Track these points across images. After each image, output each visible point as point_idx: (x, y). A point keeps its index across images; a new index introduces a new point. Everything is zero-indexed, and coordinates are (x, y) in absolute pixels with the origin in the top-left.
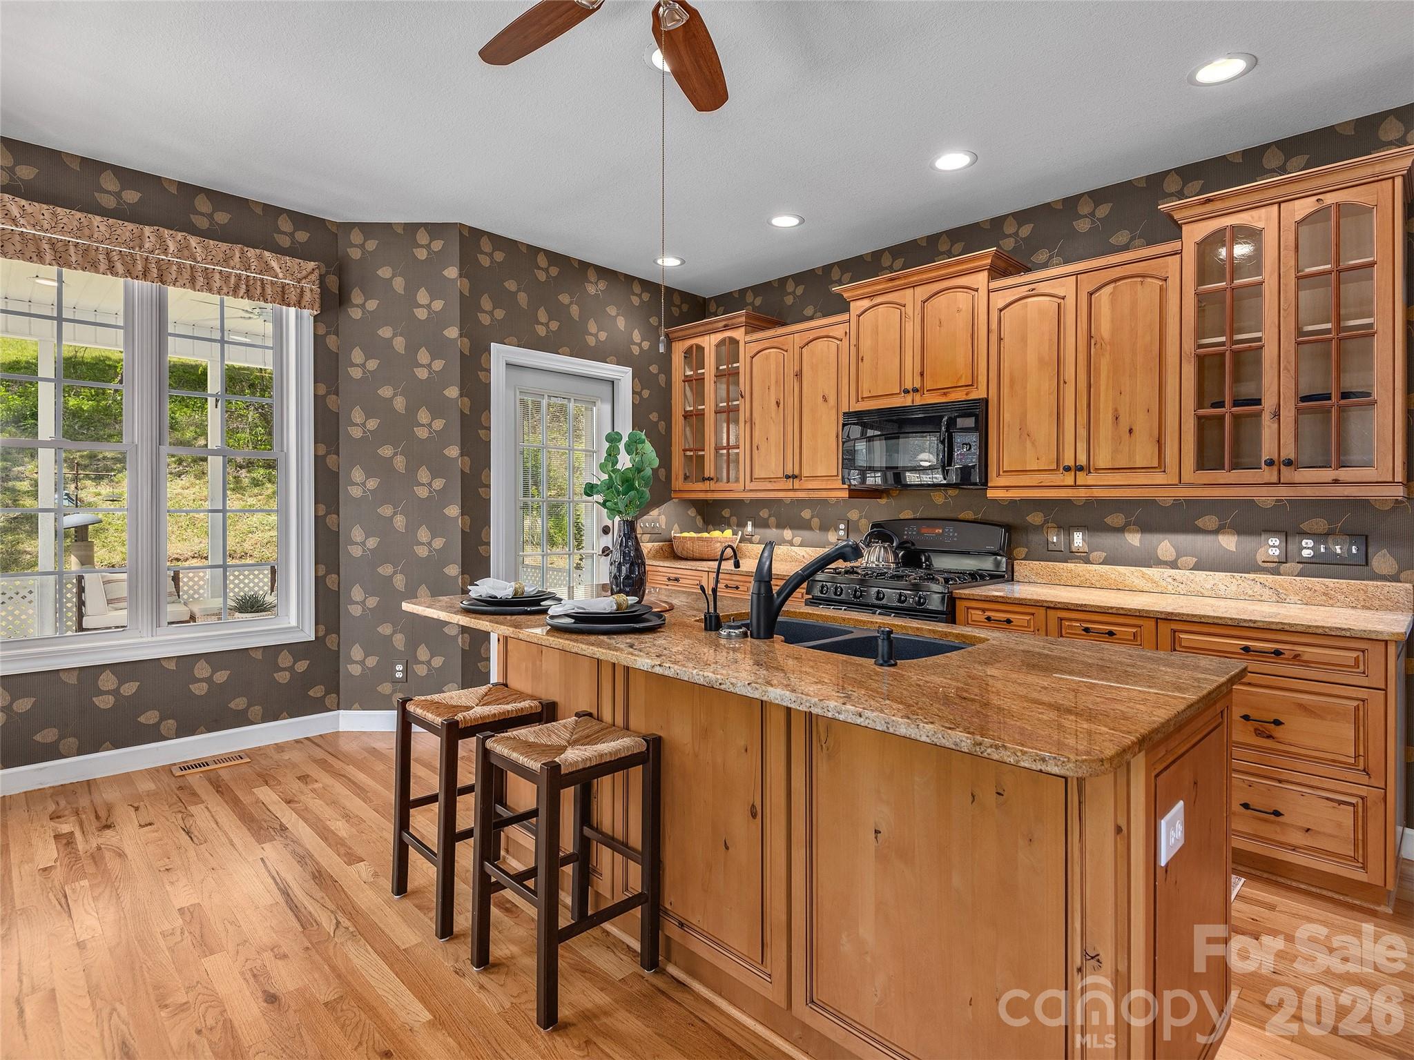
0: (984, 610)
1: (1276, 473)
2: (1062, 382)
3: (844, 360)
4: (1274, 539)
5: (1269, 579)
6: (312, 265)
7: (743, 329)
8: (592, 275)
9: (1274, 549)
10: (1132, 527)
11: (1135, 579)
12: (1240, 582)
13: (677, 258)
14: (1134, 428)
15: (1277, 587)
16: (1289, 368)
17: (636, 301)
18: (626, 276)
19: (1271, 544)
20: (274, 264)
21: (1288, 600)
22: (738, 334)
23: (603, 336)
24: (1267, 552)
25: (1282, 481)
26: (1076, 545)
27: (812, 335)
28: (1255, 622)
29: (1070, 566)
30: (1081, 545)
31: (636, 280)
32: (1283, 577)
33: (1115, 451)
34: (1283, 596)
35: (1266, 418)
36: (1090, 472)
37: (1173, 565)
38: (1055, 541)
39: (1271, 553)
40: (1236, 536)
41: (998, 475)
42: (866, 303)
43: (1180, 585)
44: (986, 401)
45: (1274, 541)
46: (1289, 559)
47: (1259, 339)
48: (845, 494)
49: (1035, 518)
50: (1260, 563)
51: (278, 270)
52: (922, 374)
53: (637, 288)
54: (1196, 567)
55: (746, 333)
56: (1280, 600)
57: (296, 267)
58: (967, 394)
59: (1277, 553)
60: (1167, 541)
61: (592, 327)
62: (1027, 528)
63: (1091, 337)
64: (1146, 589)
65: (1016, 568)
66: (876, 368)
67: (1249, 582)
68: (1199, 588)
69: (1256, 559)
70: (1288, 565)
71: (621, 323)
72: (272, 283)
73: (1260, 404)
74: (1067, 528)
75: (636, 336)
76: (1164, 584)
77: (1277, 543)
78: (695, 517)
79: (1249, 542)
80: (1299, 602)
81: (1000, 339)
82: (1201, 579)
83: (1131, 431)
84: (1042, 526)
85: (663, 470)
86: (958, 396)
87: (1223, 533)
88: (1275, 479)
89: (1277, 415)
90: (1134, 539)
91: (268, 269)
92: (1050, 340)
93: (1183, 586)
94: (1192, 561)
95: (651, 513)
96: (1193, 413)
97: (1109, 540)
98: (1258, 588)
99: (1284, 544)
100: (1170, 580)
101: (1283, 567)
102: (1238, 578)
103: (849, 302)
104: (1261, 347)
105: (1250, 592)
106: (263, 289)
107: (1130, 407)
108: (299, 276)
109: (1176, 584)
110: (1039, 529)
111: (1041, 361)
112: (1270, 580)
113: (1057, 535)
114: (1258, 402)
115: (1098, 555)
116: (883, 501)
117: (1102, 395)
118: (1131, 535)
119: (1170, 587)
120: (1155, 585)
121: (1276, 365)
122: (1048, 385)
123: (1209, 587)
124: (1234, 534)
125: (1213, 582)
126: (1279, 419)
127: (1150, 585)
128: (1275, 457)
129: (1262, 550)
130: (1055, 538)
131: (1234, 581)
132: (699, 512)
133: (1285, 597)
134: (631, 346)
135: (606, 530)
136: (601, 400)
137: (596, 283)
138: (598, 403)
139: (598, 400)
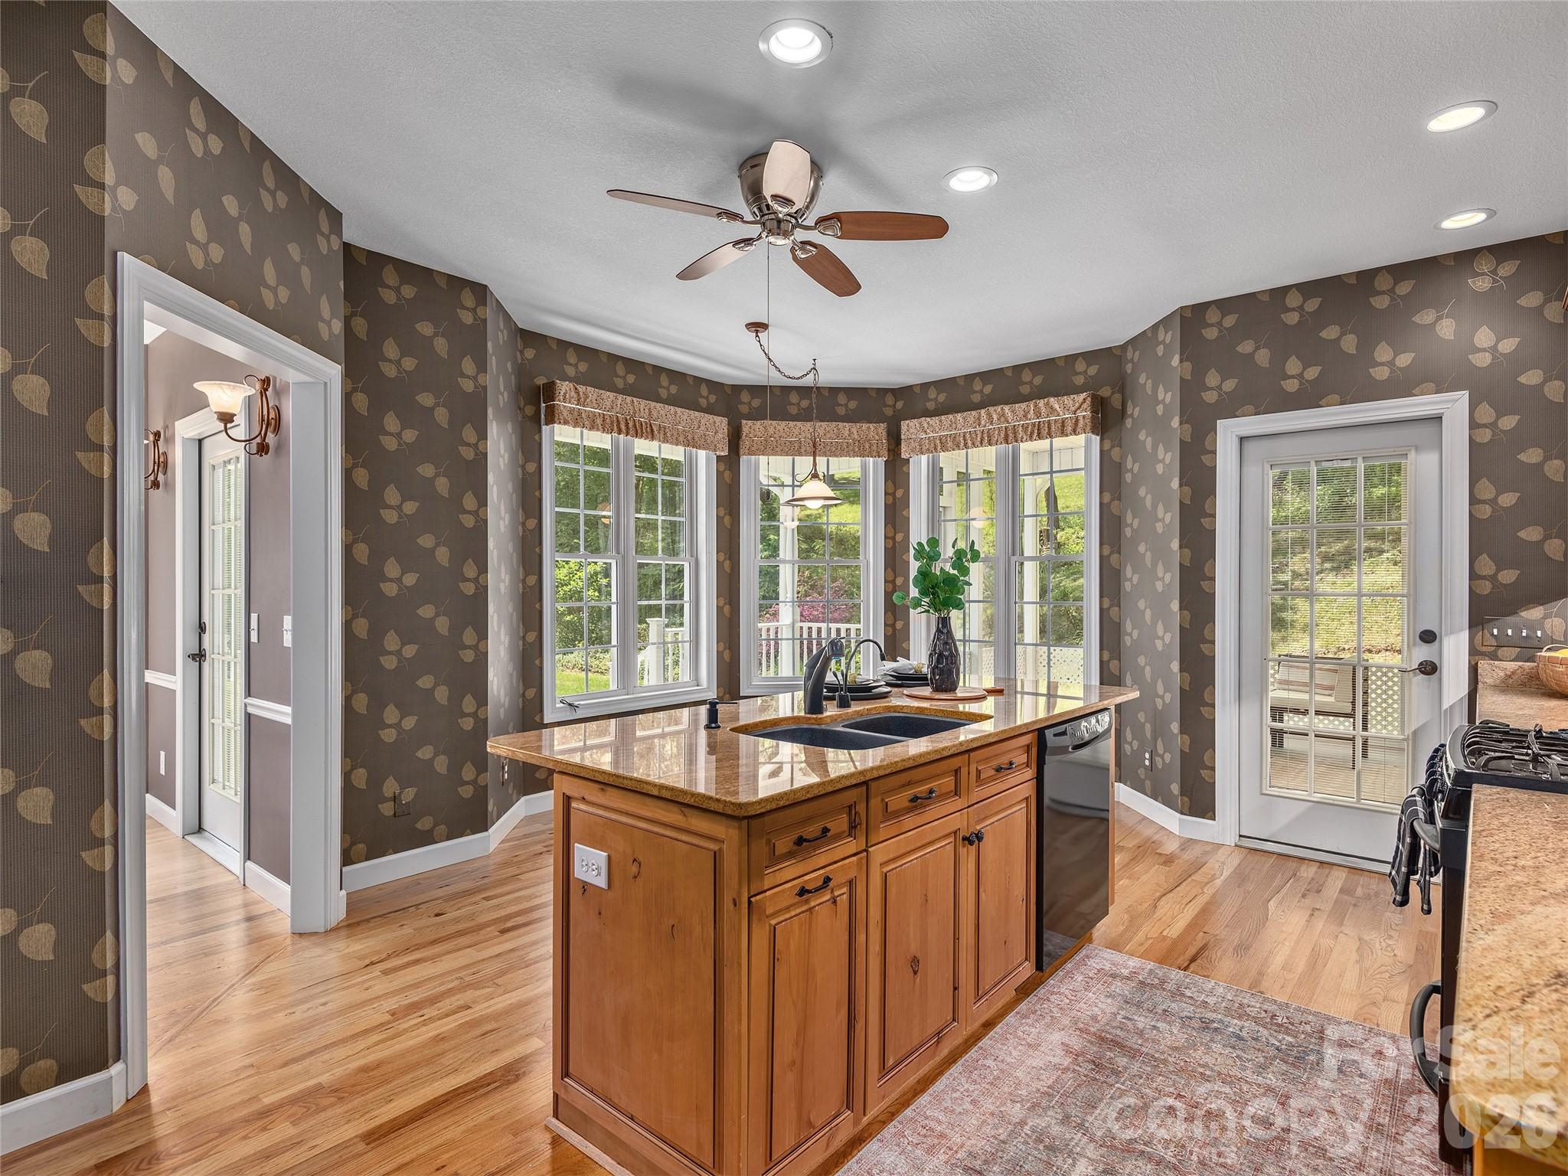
6: (1083, 395)
8: (1383, 282)
17: (1482, 284)
20: (1056, 406)
23: (1404, 360)
31: (1486, 249)
51: (1059, 410)
53: (1486, 264)
57: (1071, 402)
61: (1382, 352)
71: (1446, 328)
72: (1055, 421)
75: (1484, 338)
91: (1052, 410)
95: (1524, 613)
106: (1049, 428)
108: (1073, 409)
134: (1470, 357)
135: (1428, 637)
136: (1417, 449)
137: (1392, 291)
138: (1412, 455)
139: (1410, 450)
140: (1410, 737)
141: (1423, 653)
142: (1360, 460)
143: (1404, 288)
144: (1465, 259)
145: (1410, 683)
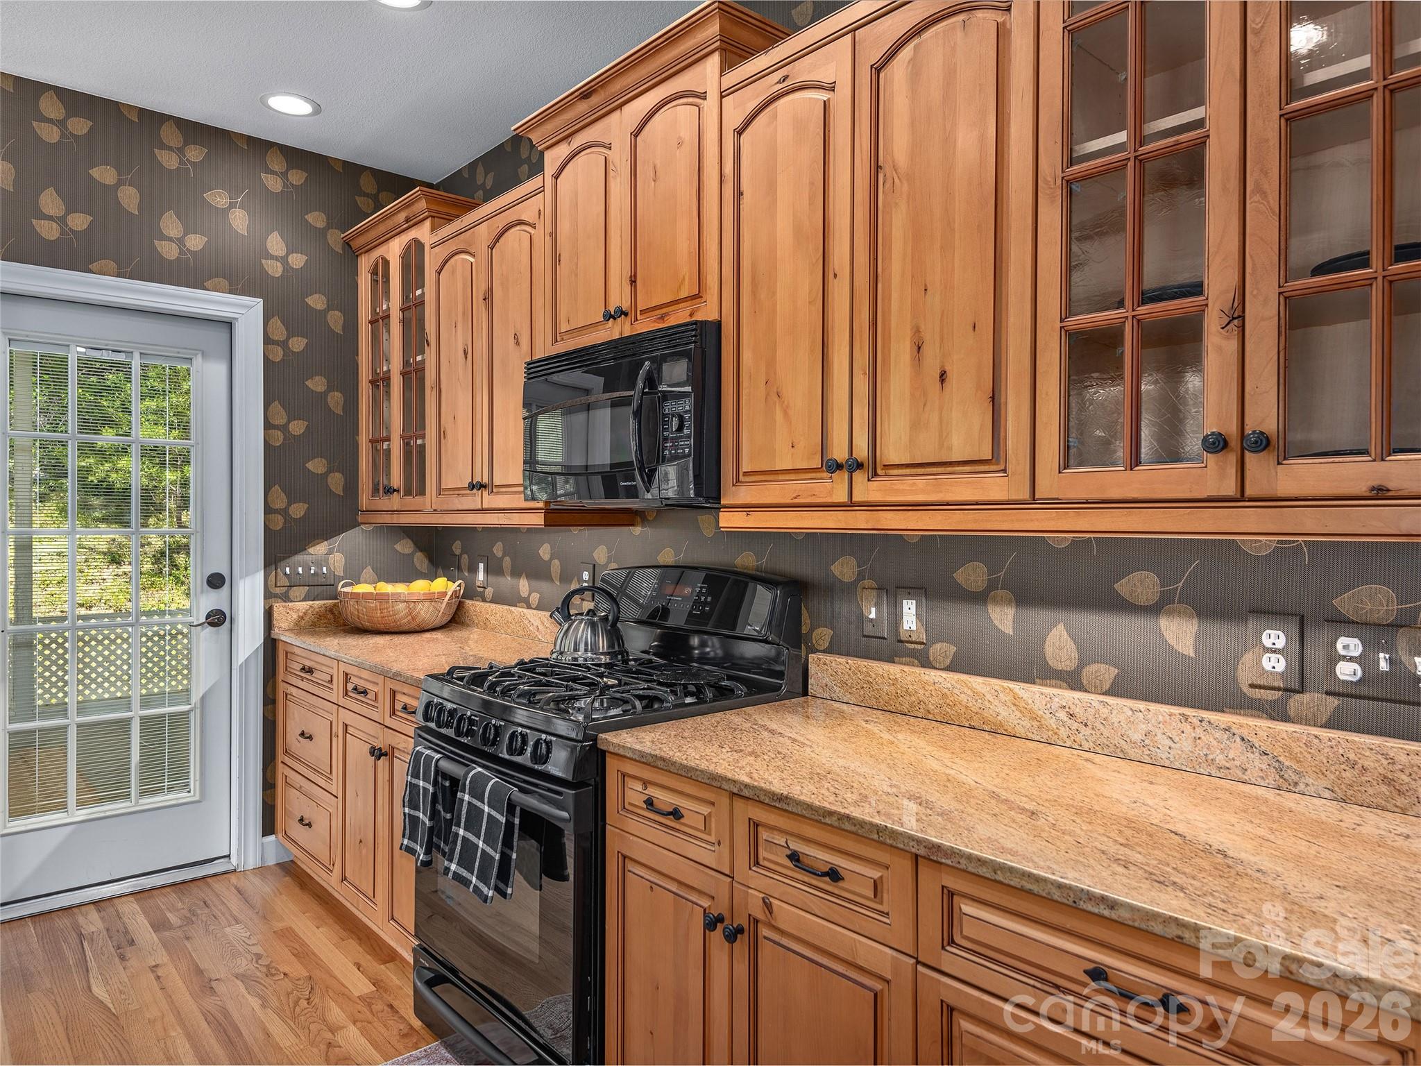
0: (646, 784)
1: (1232, 471)
2: (831, 276)
3: (538, 265)
4: (1273, 633)
5: (1260, 726)
7: (428, 223)
8: (170, 135)
9: (1273, 656)
10: (1000, 592)
11: (1000, 710)
12: (1199, 731)
13: (307, 99)
14: (947, 369)
15: (1278, 751)
16: (1266, 187)
17: (274, 184)
18: (252, 141)
19: (1267, 643)
21: (1301, 787)
22: (423, 233)
23: (195, 242)
24: (1259, 662)
25: (1249, 492)
26: (906, 627)
27: (500, 222)
28: (1113, 905)
29: (894, 670)
30: (914, 628)
31: (276, 147)
32: (1290, 727)
33: (916, 425)
34: (1290, 775)
35: (1213, 323)
36: (876, 474)
37: (1073, 681)
38: (872, 616)
39: (1267, 665)
40: (1195, 621)
41: (737, 482)
42: (563, 150)
43: (1082, 728)
44: (718, 325)
45: (1274, 638)
46: (1307, 683)
47: (1200, 123)
48: (538, 519)
49: (844, 569)
50: (1246, 689)
52: (633, 282)
53: (277, 163)
54: (1117, 690)
55: (433, 229)
56: (1285, 786)
58: (691, 315)
59: (1281, 666)
60: (1061, 627)
61: (171, 225)
62: (831, 589)
63: (878, 167)
64: (1020, 731)
65: (812, 669)
66: (576, 275)
67: (1218, 734)
68: (1117, 740)
69: (1235, 679)
70: (1305, 698)
71: (239, 220)
73: (1201, 293)
74: (893, 592)
75: (276, 244)
76: (1052, 723)
77: (1281, 643)
78: (412, 554)
79: (1224, 634)
80: (1327, 794)
81: (739, 194)
82: (1122, 717)
83: (943, 376)
84: (854, 584)
85: (338, 475)
86: (679, 317)
87: (1170, 613)
88: (1230, 488)
89: (1237, 317)
90: (1003, 618)
92: (812, 184)
93: (1088, 731)
94: (1107, 673)
95: (311, 550)
96: (1058, 325)
97: (959, 617)
98: (1236, 750)
99: (1296, 647)
100: (1062, 715)
101: (1298, 702)
102: (1195, 721)
103: (542, 153)
104: (1202, 143)
105: (1220, 759)
107: (941, 320)
109: (1075, 726)
110: (849, 590)
111: (798, 231)
112: (1263, 734)
113: (877, 605)
114: (1196, 289)
115: (943, 650)
116: (637, 530)
117: (895, 295)
118: (998, 610)
119: (1063, 732)
120: (1035, 724)
121: (1234, 184)
122: (808, 283)
123: (1137, 737)
124: (1191, 617)
125: (1144, 727)
126: (1242, 328)
127: (1027, 723)
128: (1231, 429)
129: (1247, 658)
130: (873, 610)
131: (1187, 728)
132: (420, 547)
133: (1295, 778)
134: (263, 261)
135: (215, 581)
136: (204, 355)
137: (181, 151)
138: (198, 361)
139: (196, 355)
140: (198, 706)
141: (212, 600)
142: (137, 355)
143: (195, 154)
144: (258, 147)
145: (198, 639)
